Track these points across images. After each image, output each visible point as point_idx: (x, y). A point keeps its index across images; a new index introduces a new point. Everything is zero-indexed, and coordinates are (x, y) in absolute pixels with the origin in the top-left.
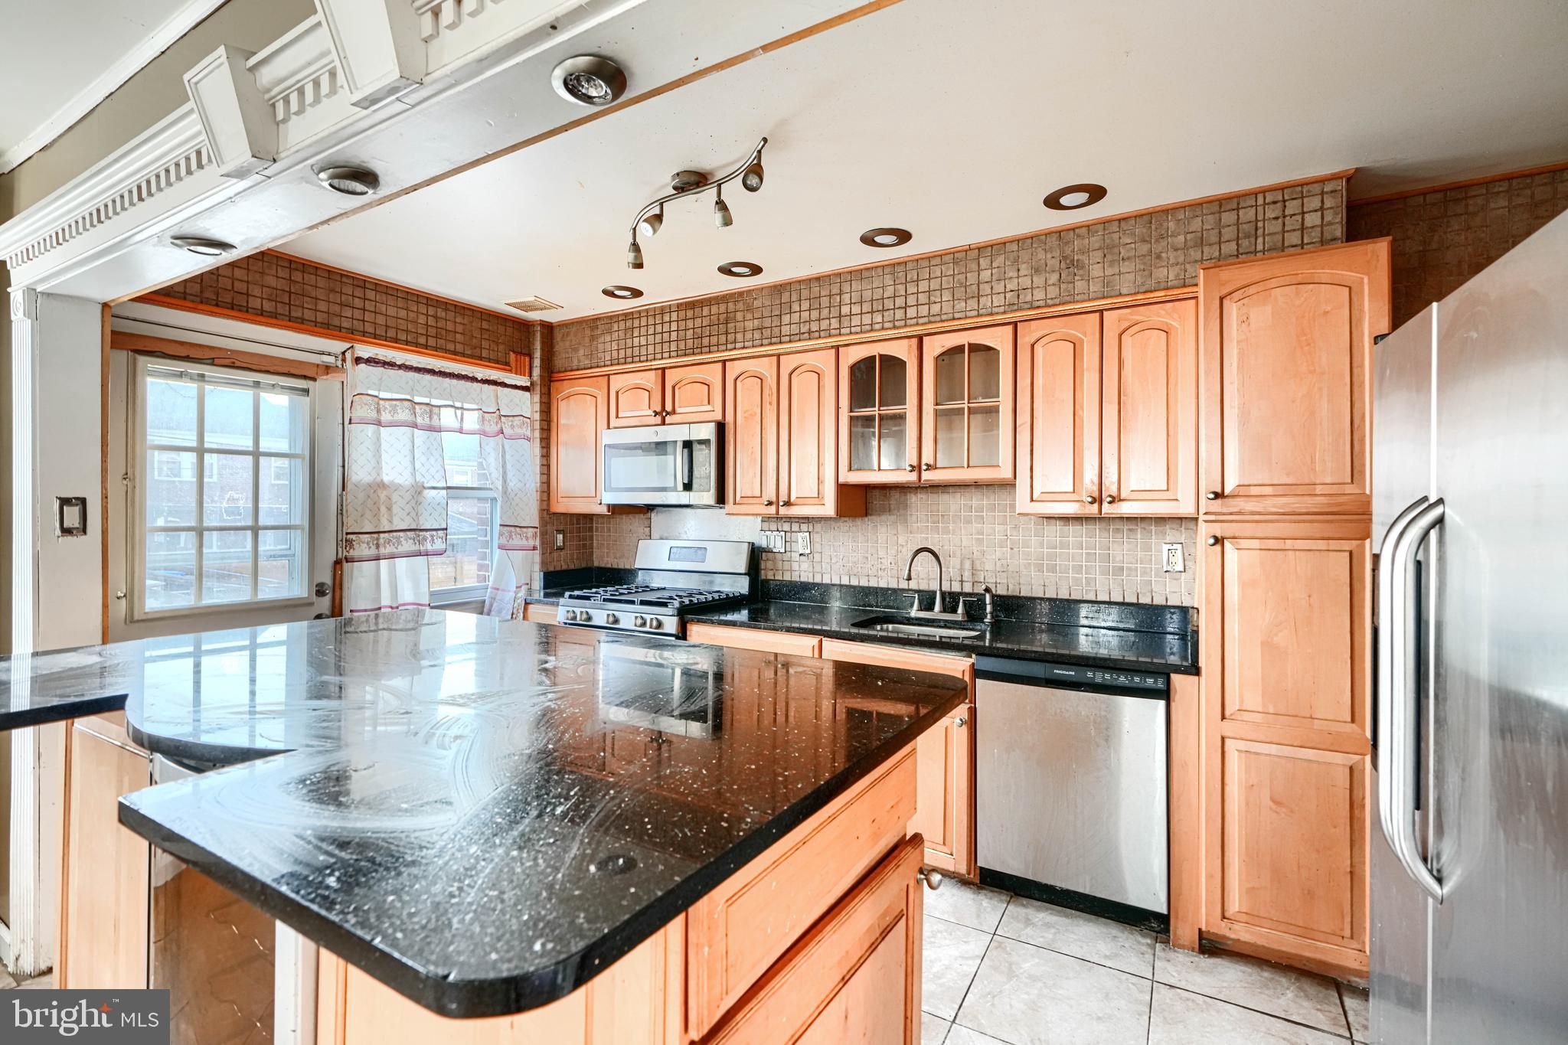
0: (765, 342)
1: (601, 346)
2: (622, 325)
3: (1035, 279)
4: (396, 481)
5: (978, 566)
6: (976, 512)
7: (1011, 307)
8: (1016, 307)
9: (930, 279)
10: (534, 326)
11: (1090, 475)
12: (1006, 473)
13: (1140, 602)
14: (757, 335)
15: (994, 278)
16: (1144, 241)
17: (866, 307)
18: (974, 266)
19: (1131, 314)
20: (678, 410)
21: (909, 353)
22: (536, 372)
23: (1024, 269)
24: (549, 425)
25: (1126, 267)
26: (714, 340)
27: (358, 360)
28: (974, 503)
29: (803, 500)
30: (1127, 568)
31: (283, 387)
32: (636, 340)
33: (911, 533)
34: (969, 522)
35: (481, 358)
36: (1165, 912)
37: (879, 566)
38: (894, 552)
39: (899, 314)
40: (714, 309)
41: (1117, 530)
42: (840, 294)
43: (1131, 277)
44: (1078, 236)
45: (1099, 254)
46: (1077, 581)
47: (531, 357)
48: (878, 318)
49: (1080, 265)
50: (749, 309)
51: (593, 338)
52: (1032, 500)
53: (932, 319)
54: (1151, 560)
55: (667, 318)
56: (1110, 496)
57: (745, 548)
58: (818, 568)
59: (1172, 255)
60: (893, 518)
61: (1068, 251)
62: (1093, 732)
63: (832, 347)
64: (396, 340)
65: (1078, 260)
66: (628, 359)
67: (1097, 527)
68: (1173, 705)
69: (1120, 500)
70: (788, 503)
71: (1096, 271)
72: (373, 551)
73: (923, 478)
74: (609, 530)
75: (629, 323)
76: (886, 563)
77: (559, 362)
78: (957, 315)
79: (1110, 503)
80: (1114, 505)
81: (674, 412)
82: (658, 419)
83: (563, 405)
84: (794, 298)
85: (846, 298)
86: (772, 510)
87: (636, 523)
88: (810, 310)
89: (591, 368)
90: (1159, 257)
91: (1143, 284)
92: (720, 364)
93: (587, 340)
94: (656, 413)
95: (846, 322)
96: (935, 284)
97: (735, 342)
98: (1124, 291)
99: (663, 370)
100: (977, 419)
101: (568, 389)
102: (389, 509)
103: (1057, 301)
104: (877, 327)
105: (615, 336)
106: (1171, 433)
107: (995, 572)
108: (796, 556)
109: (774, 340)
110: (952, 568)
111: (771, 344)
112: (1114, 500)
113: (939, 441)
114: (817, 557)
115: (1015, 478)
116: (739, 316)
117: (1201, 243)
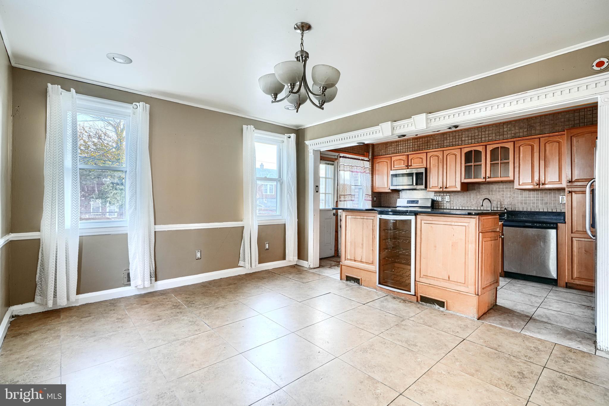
0: (439, 147)
1: (389, 150)
2: (395, 144)
3: (520, 130)
4: (347, 184)
5: (502, 203)
6: (502, 189)
7: (513, 137)
8: (514, 137)
9: (489, 131)
10: (369, 145)
11: (536, 178)
12: (512, 178)
13: (553, 211)
14: (437, 146)
15: (508, 130)
16: (552, 120)
17: (470, 138)
18: (502, 127)
19: (548, 138)
20: (412, 165)
21: (483, 149)
22: (370, 157)
23: (517, 128)
24: (373, 170)
25: (547, 127)
26: (424, 147)
27: (340, 157)
28: (501, 187)
29: (450, 187)
30: (549, 203)
31: (330, 164)
32: (400, 148)
33: (481, 195)
34: (499, 192)
35: (359, 154)
36: (556, 278)
37: (471, 204)
38: (476, 200)
39: (480, 140)
40: (423, 139)
41: (545, 193)
42: (462, 135)
43: (548, 129)
44: (533, 119)
45: (539, 124)
46: (533, 207)
47: (369, 153)
48: (473, 141)
49: (533, 127)
50: (434, 139)
51: (386, 147)
52: (519, 185)
53: (490, 141)
54: (556, 200)
55: (409, 142)
56: (542, 183)
57: (430, 200)
58: (452, 205)
59: (560, 124)
60: (475, 191)
61: (530, 123)
62: (536, 238)
63: (459, 148)
64: (346, 152)
65: (533, 126)
66: (397, 152)
67: (539, 192)
68: (558, 231)
69: (545, 184)
70: (446, 188)
71: (538, 128)
72: (344, 199)
73: (487, 180)
74: (387, 197)
75: (397, 143)
76: (473, 203)
77: (376, 154)
78: (497, 140)
79: (542, 185)
80: (544, 186)
81: (411, 166)
82: (407, 168)
83: (377, 165)
84: (448, 136)
85: (464, 136)
86: (441, 189)
87: (395, 195)
88: (453, 139)
89: (386, 155)
90: (556, 124)
91: (552, 131)
92: (426, 153)
93: (384, 148)
94: (406, 166)
95: (463, 142)
96: (490, 132)
97: (430, 147)
98: (546, 133)
99: (408, 155)
100: (503, 165)
101: (378, 160)
102: (346, 190)
103: (527, 136)
104: (473, 143)
105: (393, 147)
106: (560, 167)
107: (508, 205)
108: (445, 202)
109: (442, 147)
110: (494, 204)
111: (441, 148)
112: (543, 184)
113: (491, 171)
114: (452, 202)
115: (514, 179)
116: (431, 141)
117: (569, 120)
